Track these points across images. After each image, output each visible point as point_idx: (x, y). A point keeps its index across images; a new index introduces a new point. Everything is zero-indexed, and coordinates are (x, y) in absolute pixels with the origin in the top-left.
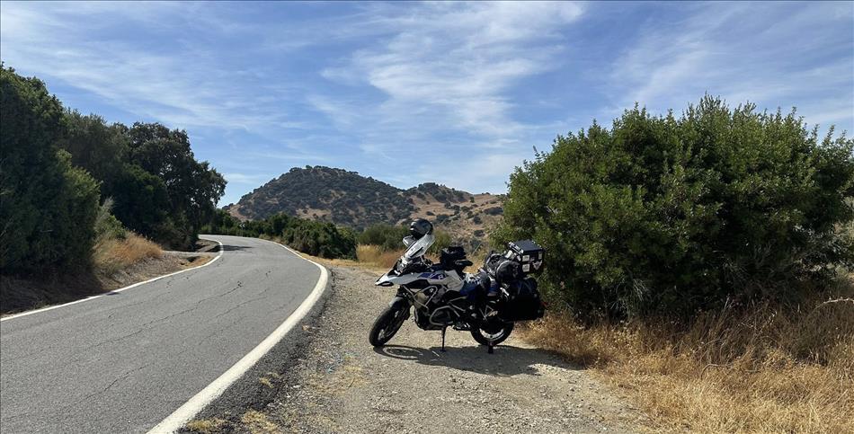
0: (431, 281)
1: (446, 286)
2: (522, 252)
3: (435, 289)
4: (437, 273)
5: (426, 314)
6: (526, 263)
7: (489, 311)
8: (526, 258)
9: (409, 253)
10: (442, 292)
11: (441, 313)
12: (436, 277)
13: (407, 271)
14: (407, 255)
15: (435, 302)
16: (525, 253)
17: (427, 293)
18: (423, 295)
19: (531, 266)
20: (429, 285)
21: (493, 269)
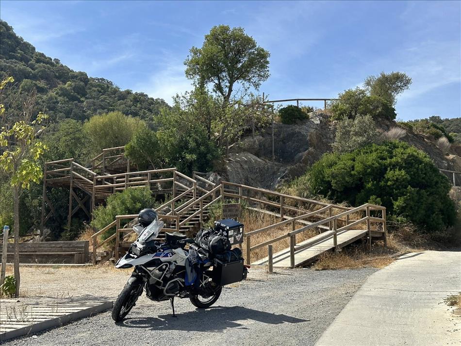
0: (163, 259)
1: (176, 262)
2: (228, 228)
3: (167, 265)
4: (166, 252)
5: (160, 287)
6: (231, 236)
7: (206, 278)
8: (231, 233)
9: (142, 238)
10: (173, 267)
11: (173, 285)
12: (166, 256)
13: (143, 253)
14: (140, 239)
15: (168, 276)
16: (231, 228)
17: (160, 270)
18: (157, 272)
19: (235, 238)
20: (162, 263)
21: (207, 244)
